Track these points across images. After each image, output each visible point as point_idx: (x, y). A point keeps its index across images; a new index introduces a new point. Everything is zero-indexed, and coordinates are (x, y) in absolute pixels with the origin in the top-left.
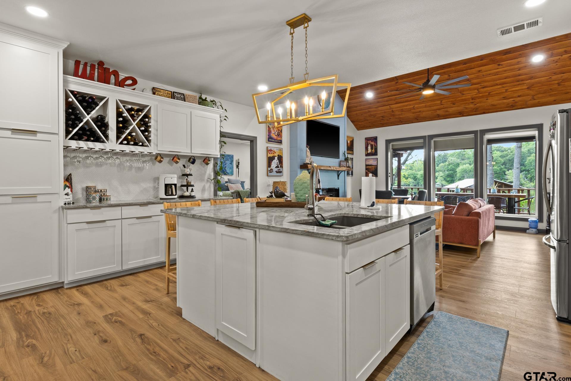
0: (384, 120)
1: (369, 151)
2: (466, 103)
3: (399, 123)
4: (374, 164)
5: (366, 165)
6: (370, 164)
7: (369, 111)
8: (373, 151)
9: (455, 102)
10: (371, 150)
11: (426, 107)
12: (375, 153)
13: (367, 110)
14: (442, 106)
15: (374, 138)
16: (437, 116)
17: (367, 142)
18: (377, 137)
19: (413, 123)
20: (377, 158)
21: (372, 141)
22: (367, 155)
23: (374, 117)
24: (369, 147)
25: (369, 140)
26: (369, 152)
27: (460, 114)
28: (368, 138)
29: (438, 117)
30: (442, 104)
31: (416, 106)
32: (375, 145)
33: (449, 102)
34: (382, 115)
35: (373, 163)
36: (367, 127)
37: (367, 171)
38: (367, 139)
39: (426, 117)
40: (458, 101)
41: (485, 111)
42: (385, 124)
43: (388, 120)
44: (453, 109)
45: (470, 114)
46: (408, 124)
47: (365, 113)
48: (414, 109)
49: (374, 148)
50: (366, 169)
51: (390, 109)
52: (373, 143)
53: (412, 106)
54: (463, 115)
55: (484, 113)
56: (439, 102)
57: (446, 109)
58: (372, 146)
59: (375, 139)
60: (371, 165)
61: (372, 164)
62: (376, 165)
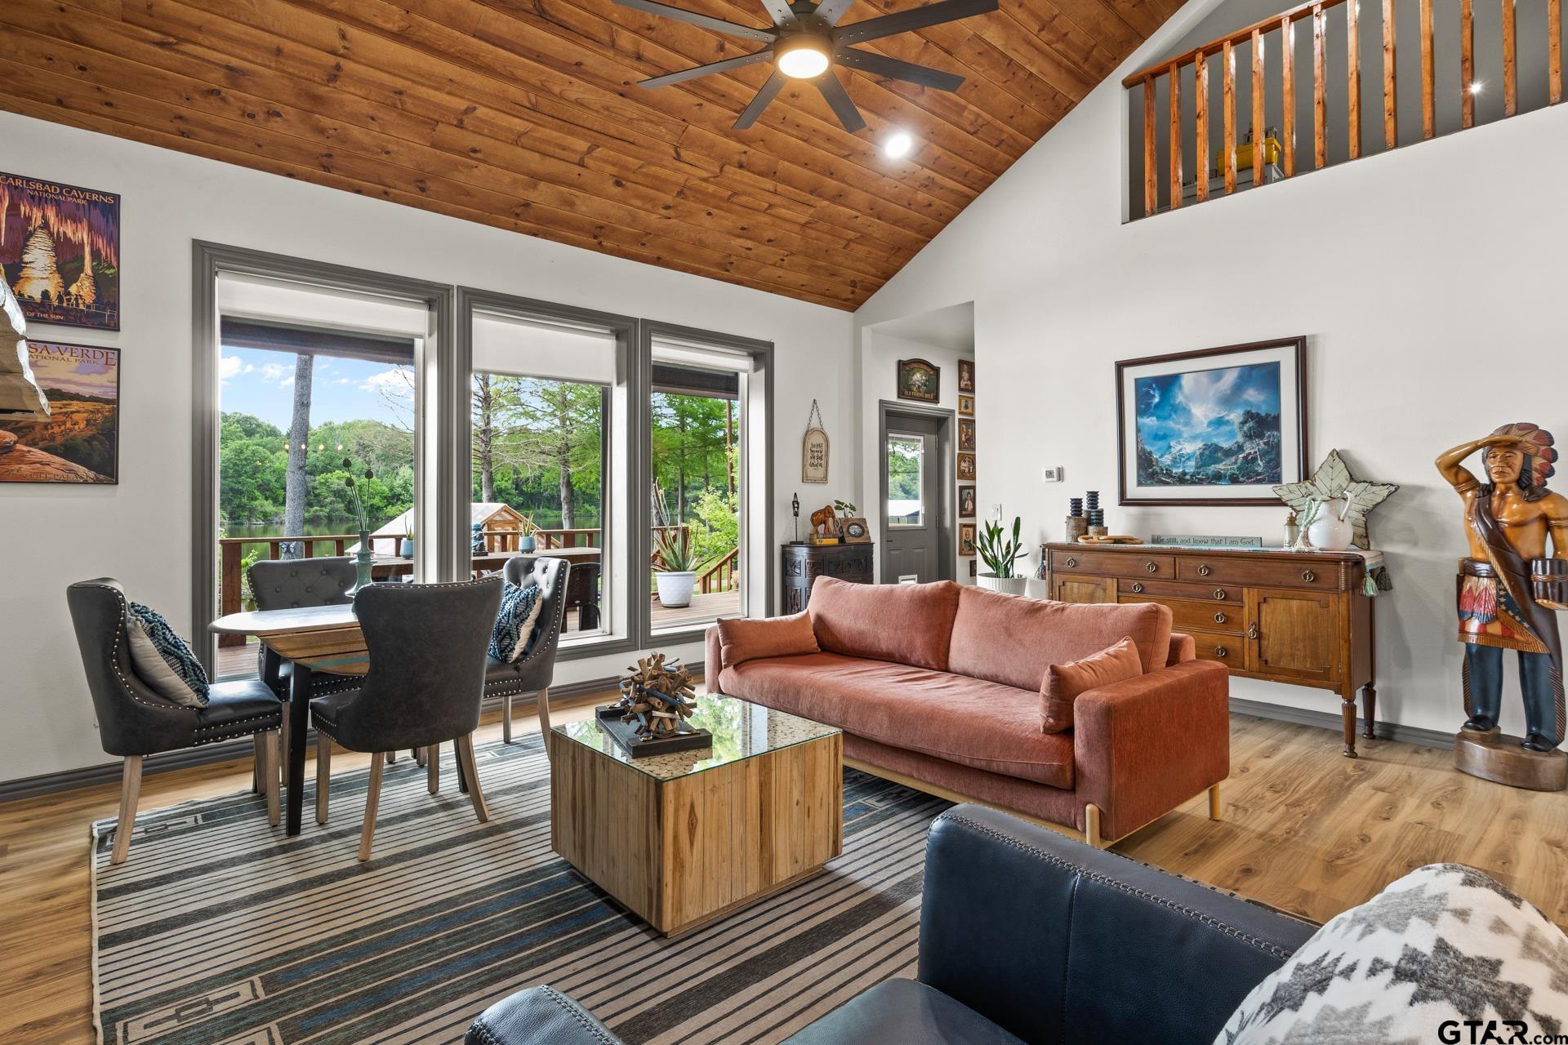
0: (223, 99)
1: (44, 283)
2: (652, 200)
3: (307, 169)
8: (81, 288)
9: (632, 177)
10: (56, 278)
11: (517, 140)
12: (101, 315)
14: (578, 169)
15: (95, 197)
16: (518, 210)
17: (13, 206)
18: (117, 198)
19: (385, 195)
20: (119, 350)
21: (64, 215)
23: (162, 45)
24: (43, 258)
25: (36, 200)
26: (37, 291)
27: (595, 237)
28: (28, 179)
29: (517, 215)
30: (587, 160)
31: (482, 111)
32: (96, 254)
33: (614, 164)
34: (233, 61)
37: (18, 436)
38: (18, 189)
39: (468, 194)
40: (640, 179)
41: (666, 256)
42: (211, 135)
43: (252, 116)
44: (597, 202)
45: (625, 247)
48: (460, 125)
49: (86, 269)
52: (73, 232)
53: (462, 105)
54: (600, 243)
55: (658, 261)
56: (582, 145)
57: (577, 193)
58: (65, 248)
59: (95, 209)
62: (107, 402)
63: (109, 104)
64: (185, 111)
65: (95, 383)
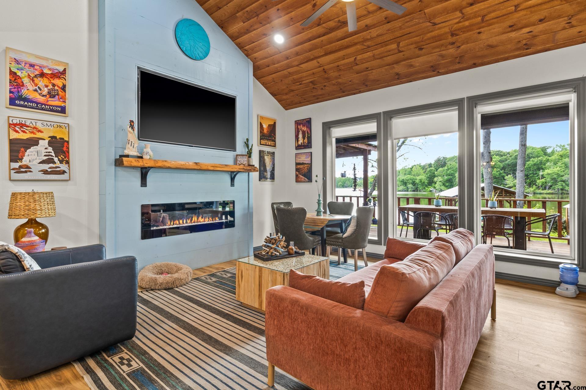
0: (316, 88)
1: (301, 141)
2: (442, 45)
3: (340, 95)
4: (307, 162)
5: (297, 164)
6: (301, 162)
7: (290, 73)
8: (306, 140)
9: (422, 43)
10: (303, 139)
11: (374, 58)
12: (309, 145)
13: (285, 72)
14: (401, 54)
15: (307, 120)
16: (397, 77)
17: (297, 127)
18: (310, 119)
19: (360, 92)
20: (311, 153)
21: (304, 126)
22: (298, 147)
23: (300, 84)
24: (300, 136)
25: (300, 124)
26: (300, 143)
27: (434, 71)
28: (299, 120)
29: (398, 79)
30: (401, 49)
31: (359, 57)
32: (308, 132)
33: (412, 44)
34: (311, 80)
35: (305, 160)
36: (296, 104)
37: (298, 173)
38: (298, 123)
39: (378, 81)
40: (428, 42)
41: (476, 61)
42: (321, 97)
43: (322, 89)
44: (421, 59)
45: (451, 68)
46: (354, 94)
47: (286, 77)
48: (357, 65)
49: (306, 136)
50: (297, 170)
51: (320, 67)
52: (305, 129)
53: (353, 59)
54: (438, 72)
55: (475, 65)
56: (394, 46)
57: (410, 61)
58: (304, 133)
59: (308, 122)
60: (303, 164)
61: (305, 162)
62: (309, 164)
63: (305, 99)
64: (314, 94)
65: (307, 161)
